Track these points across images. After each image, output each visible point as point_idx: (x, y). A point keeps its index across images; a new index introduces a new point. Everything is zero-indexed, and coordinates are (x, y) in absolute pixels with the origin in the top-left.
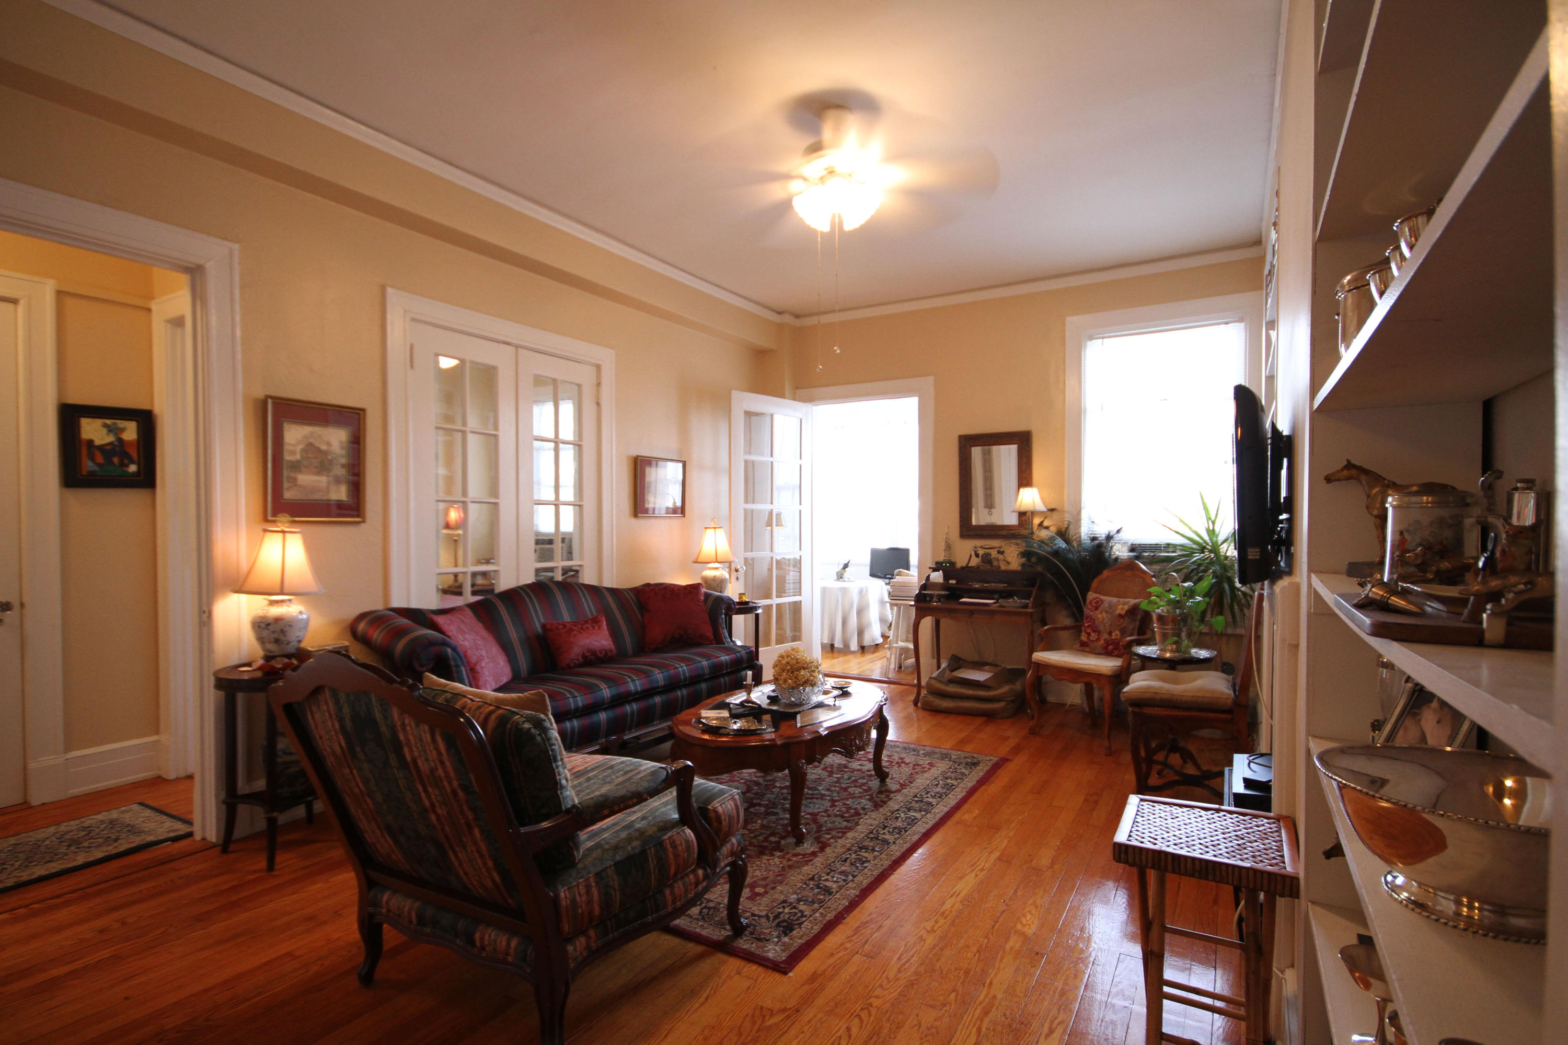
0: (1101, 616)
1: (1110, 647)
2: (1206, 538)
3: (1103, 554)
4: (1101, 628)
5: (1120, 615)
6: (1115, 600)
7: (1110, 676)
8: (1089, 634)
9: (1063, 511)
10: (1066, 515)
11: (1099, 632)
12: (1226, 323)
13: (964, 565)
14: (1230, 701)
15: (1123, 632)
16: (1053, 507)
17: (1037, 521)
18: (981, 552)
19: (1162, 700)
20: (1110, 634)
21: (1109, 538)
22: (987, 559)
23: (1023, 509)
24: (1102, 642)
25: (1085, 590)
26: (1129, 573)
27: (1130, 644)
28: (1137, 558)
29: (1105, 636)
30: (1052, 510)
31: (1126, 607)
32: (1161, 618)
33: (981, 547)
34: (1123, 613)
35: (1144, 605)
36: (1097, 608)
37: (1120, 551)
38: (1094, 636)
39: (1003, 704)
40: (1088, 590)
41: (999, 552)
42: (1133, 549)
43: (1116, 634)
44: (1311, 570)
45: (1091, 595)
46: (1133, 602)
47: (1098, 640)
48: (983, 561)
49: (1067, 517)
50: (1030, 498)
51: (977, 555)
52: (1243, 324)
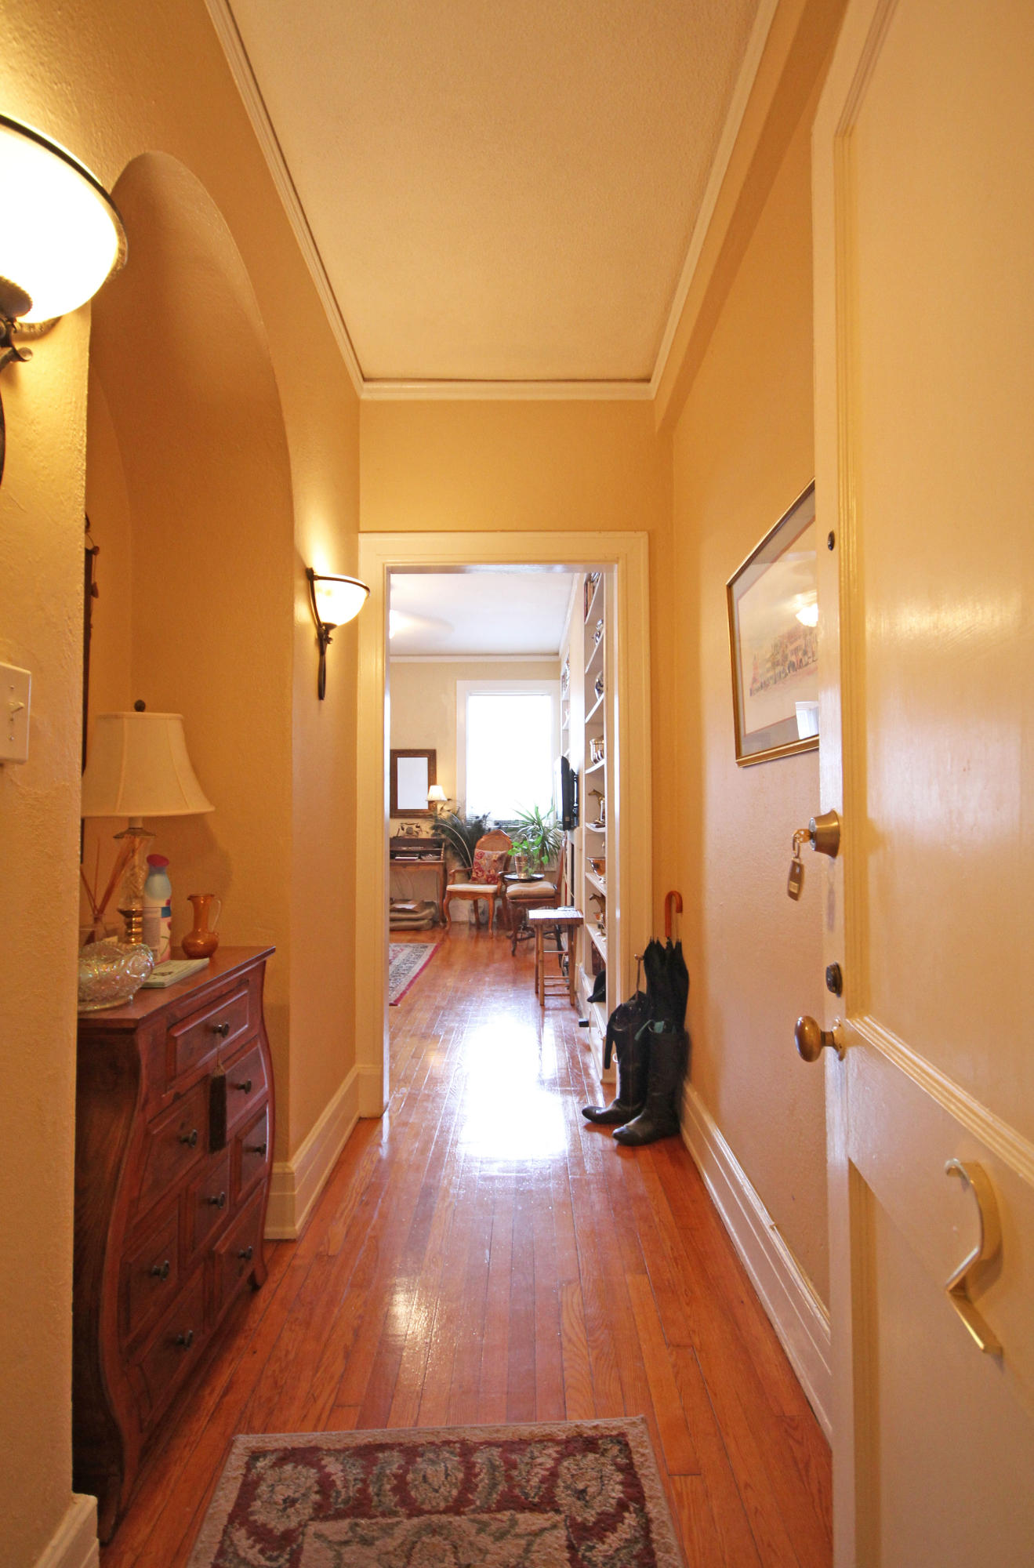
0: (484, 862)
1: (490, 879)
2: (535, 817)
3: (481, 826)
4: (484, 869)
5: (495, 861)
6: (490, 852)
7: (493, 894)
8: (477, 873)
9: (455, 801)
10: (458, 803)
11: (481, 870)
12: (542, 695)
13: (395, 835)
14: (553, 892)
15: (496, 871)
16: (450, 798)
17: (439, 807)
18: (406, 827)
19: (525, 895)
20: (489, 872)
21: (485, 817)
22: (409, 832)
23: (432, 799)
24: (485, 877)
25: (472, 848)
26: (497, 837)
27: (502, 875)
28: (500, 828)
29: (487, 873)
30: (449, 800)
31: (497, 856)
32: (519, 859)
33: (406, 824)
34: (496, 859)
35: (510, 853)
36: (481, 858)
37: (490, 825)
38: (480, 874)
39: (426, 921)
40: (474, 848)
41: (417, 827)
42: (497, 823)
43: (493, 872)
44: (586, 821)
45: (477, 851)
46: (501, 853)
47: (483, 876)
48: (407, 833)
49: (458, 804)
50: (438, 793)
51: (403, 829)
52: (550, 697)
